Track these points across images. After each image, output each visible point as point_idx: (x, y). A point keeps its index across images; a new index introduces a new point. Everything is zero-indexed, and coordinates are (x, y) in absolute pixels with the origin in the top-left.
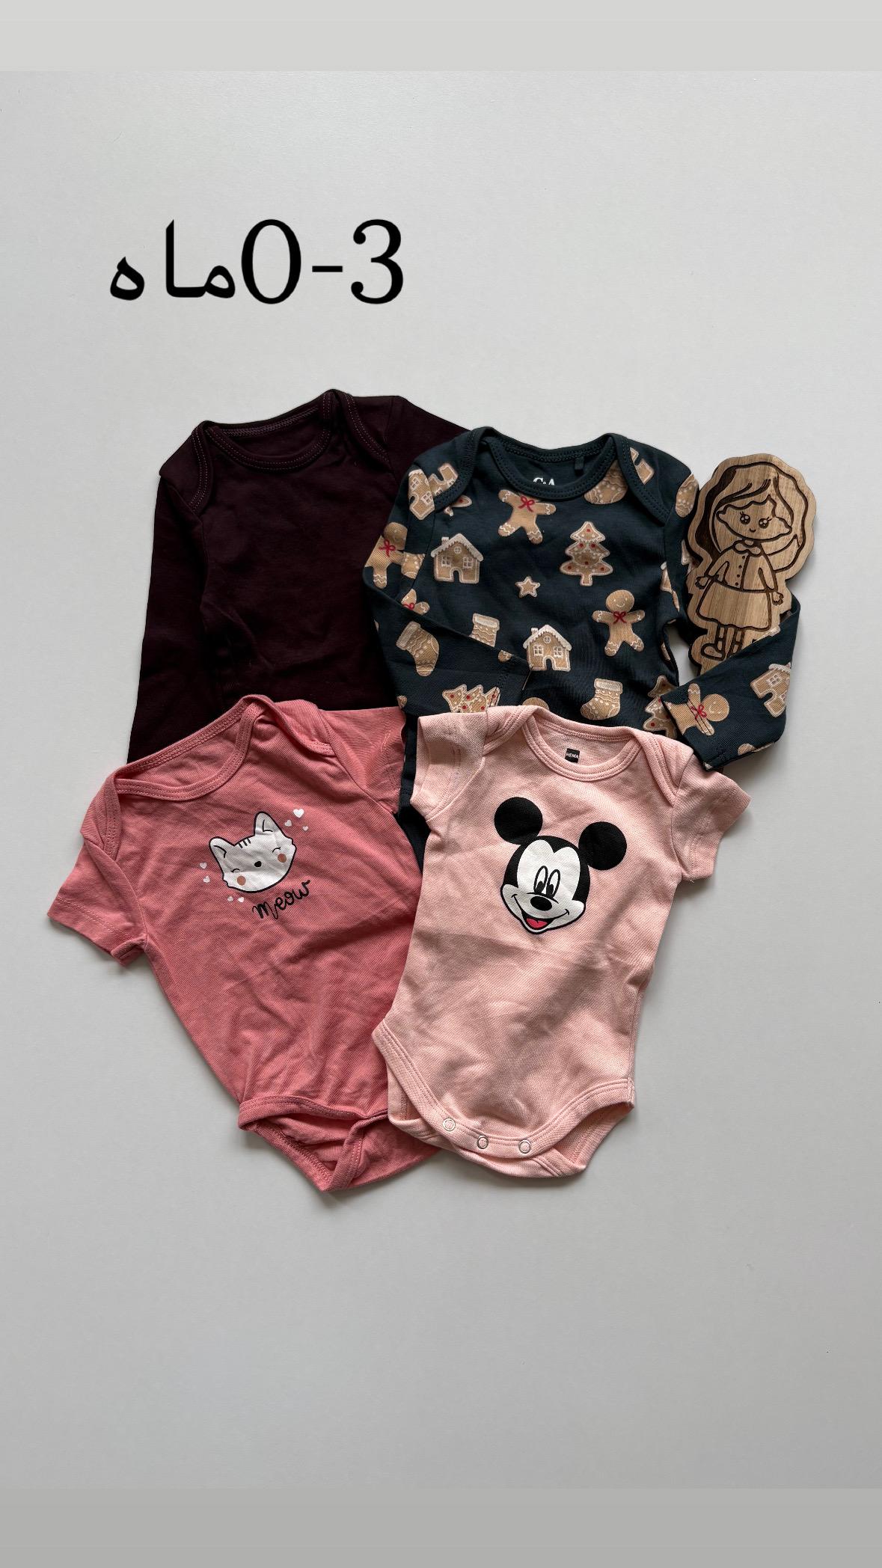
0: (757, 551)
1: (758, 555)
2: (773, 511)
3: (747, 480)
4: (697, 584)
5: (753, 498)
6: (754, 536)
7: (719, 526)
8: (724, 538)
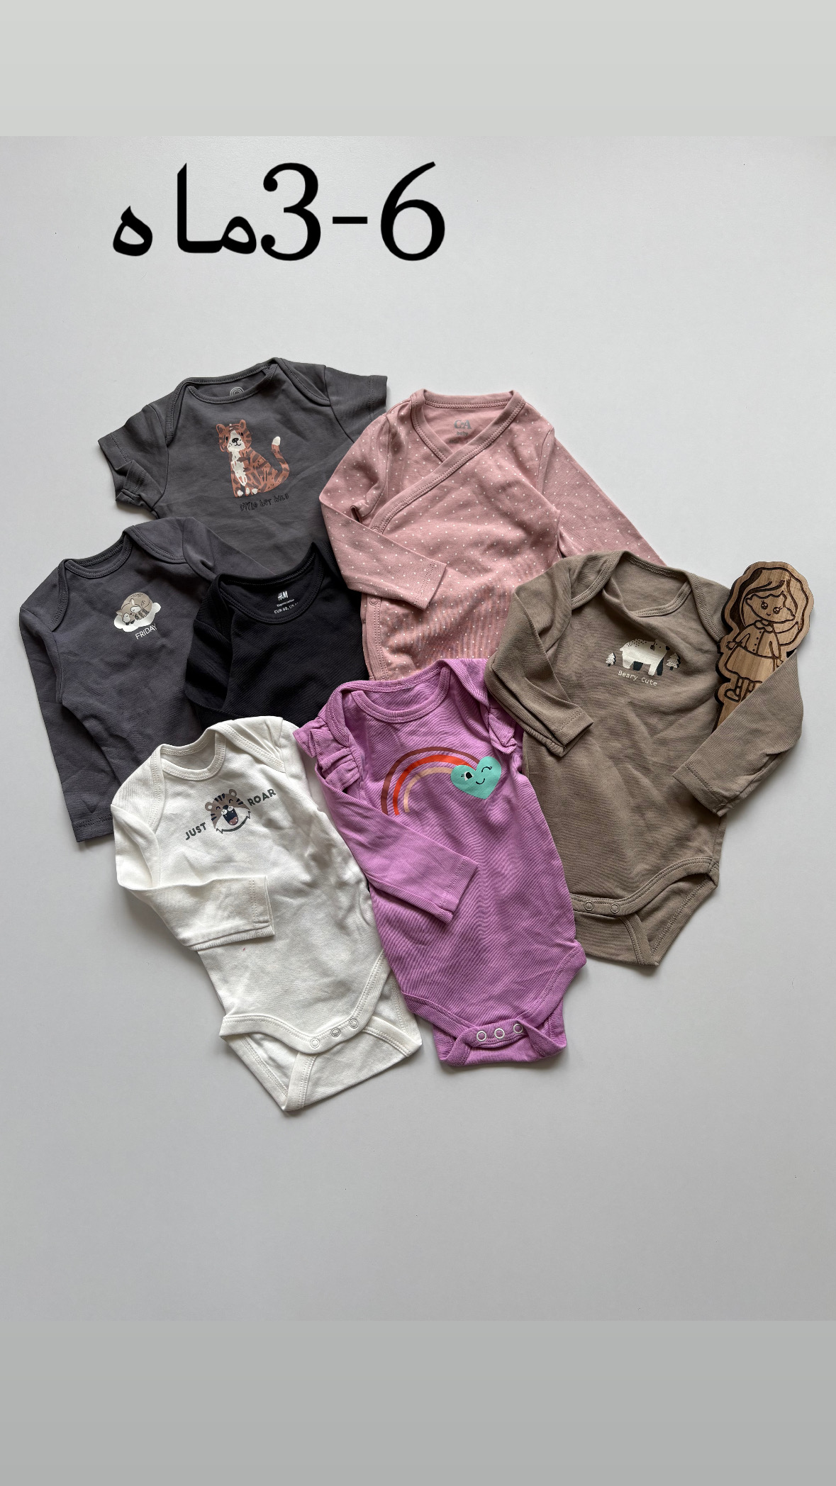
0: (770, 629)
1: (770, 632)
2: (784, 603)
3: (769, 579)
4: (727, 646)
5: (772, 592)
6: (769, 618)
7: (746, 608)
8: (749, 617)
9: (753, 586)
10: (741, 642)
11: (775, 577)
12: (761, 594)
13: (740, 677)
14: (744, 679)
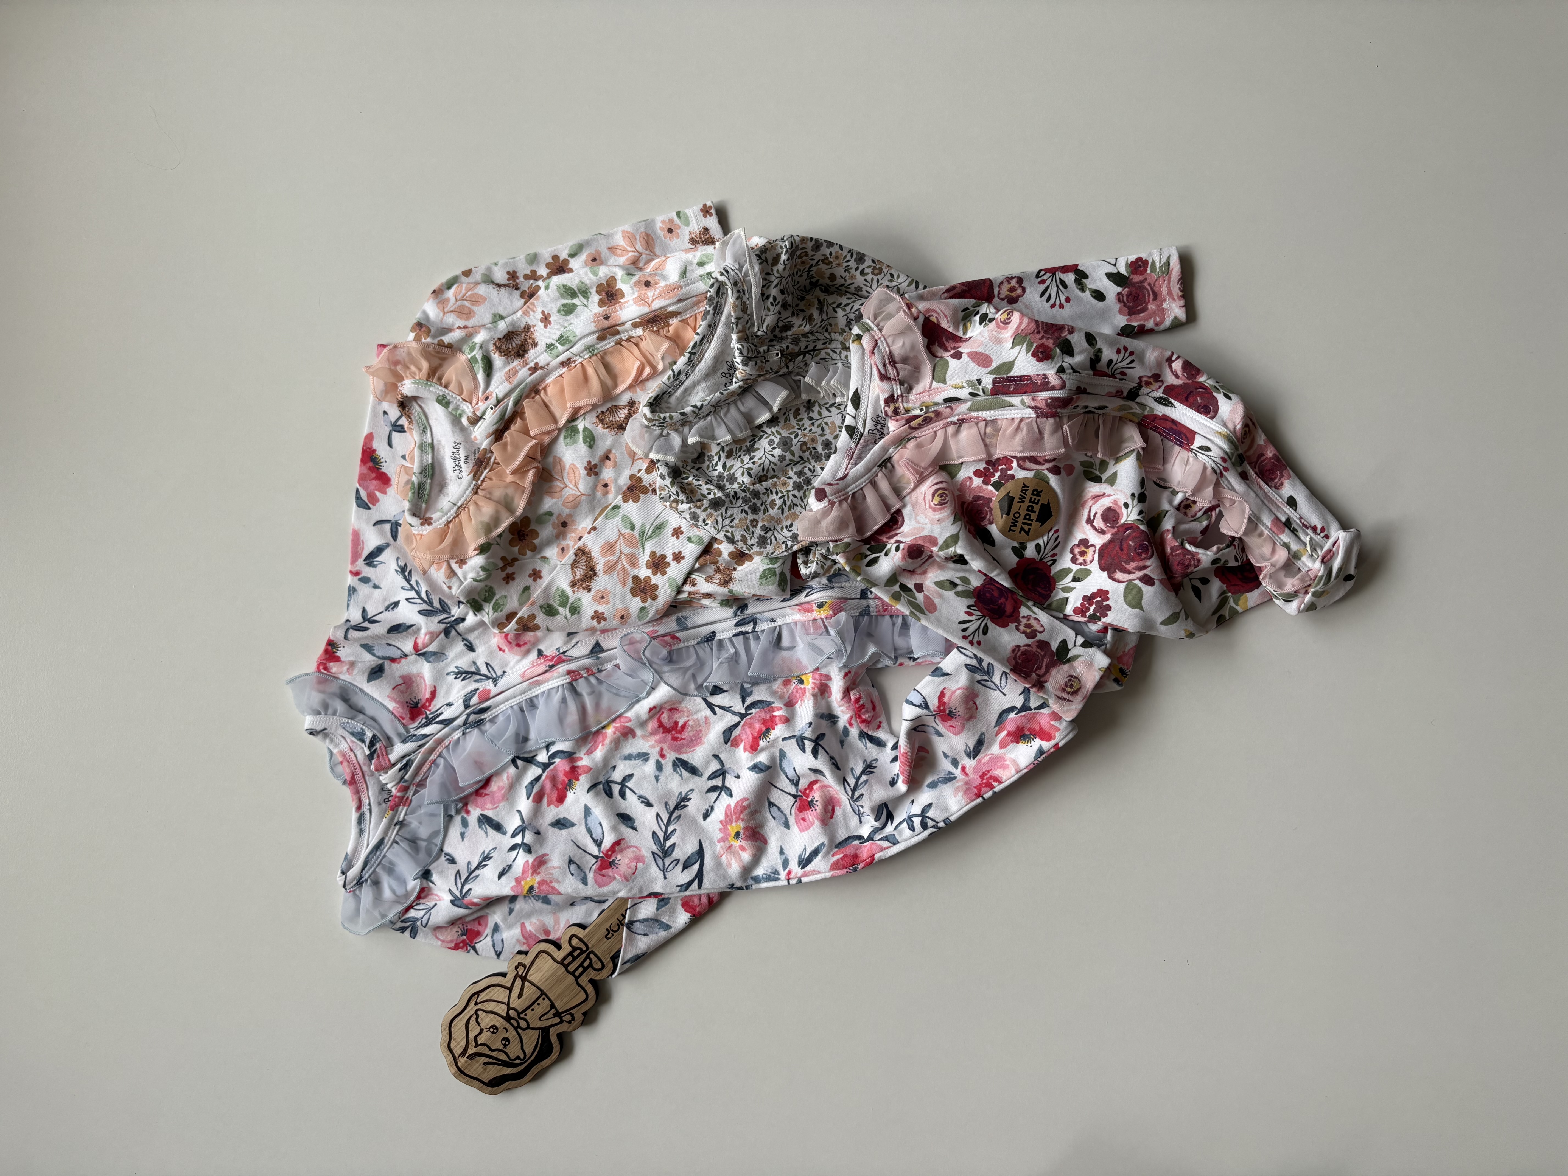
0: (512, 1013)
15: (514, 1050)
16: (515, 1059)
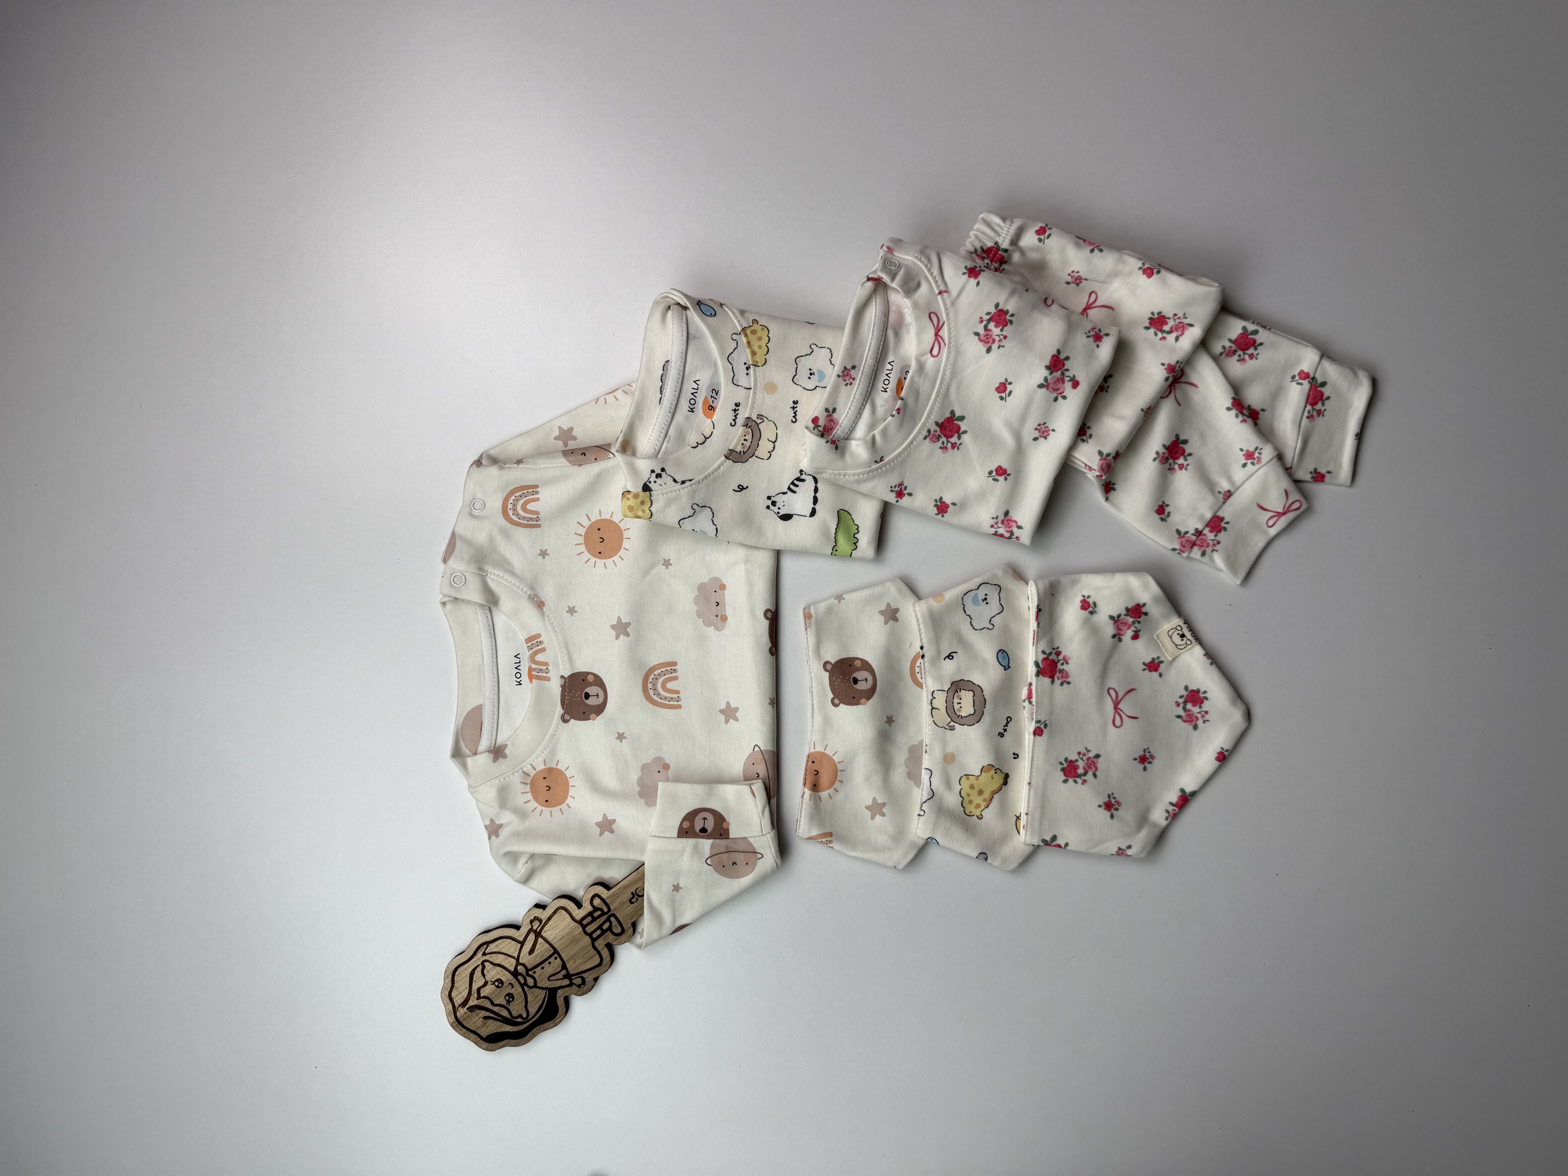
2: (484, 985)
8: (536, 999)
9: (508, 1028)
10: (565, 977)
11: (476, 1021)
12: (505, 1013)
13: (593, 940)
14: (590, 935)
15: (517, 1008)
16: (517, 1017)
